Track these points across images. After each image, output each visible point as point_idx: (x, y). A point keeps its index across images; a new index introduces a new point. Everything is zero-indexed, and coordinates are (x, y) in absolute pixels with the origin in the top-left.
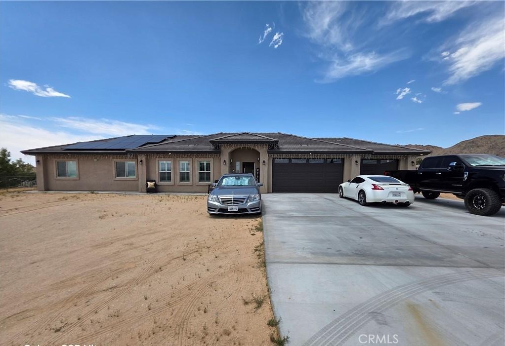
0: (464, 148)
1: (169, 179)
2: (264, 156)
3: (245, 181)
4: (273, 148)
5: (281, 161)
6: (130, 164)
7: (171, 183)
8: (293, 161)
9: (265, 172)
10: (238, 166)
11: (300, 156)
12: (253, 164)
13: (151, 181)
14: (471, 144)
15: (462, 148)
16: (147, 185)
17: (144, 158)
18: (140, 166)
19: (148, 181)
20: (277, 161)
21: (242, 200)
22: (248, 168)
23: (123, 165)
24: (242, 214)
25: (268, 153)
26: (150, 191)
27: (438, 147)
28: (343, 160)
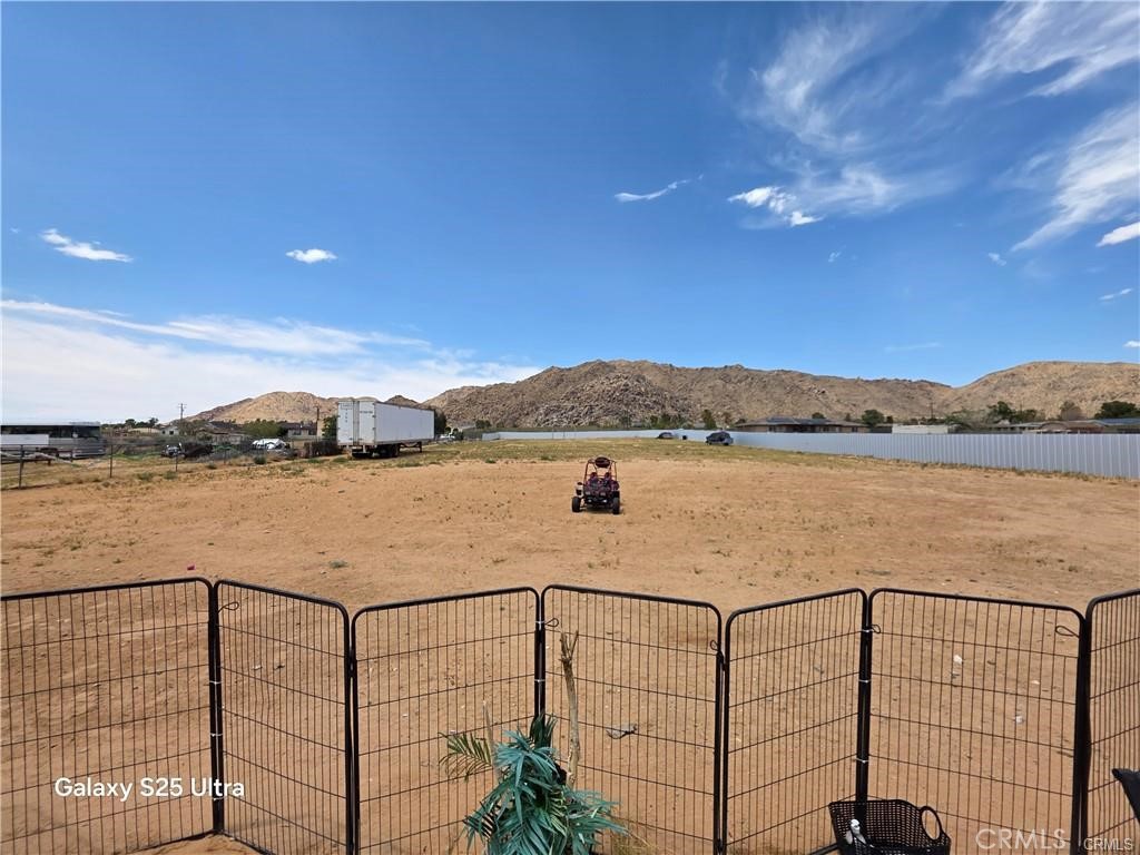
0: (997, 388)
14: (1010, 380)
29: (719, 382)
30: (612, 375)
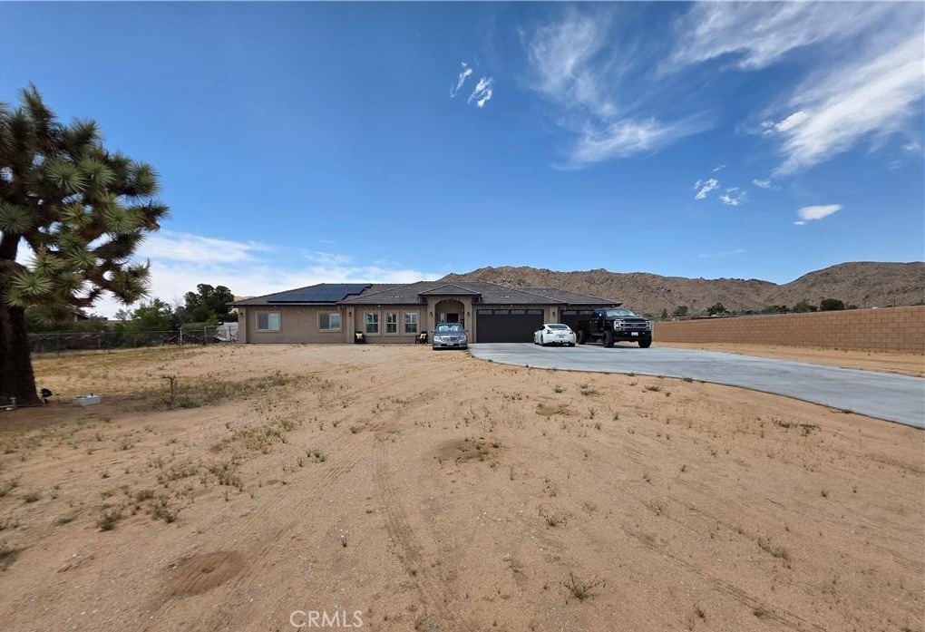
0: (813, 285)
1: (376, 330)
2: (468, 308)
3: (456, 328)
4: (477, 300)
5: (485, 312)
6: (335, 316)
7: (378, 334)
8: (497, 312)
9: (470, 322)
10: (443, 316)
11: (502, 308)
12: (457, 315)
13: (359, 333)
14: (824, 278)
15: (810, 284)
16: (356, 336)
17: (352, 310)
18: (348, 318)
19: (356, 332)
20: (480, 312)
21: (455, 339)
22: (452, 319)
23: (328, 317)
24: (456, 347)
25: (473, 305)
26: (358, 341)
27: (769, 283)
28: (543, 311)
29: (585, 284)
30: (499, 279)
